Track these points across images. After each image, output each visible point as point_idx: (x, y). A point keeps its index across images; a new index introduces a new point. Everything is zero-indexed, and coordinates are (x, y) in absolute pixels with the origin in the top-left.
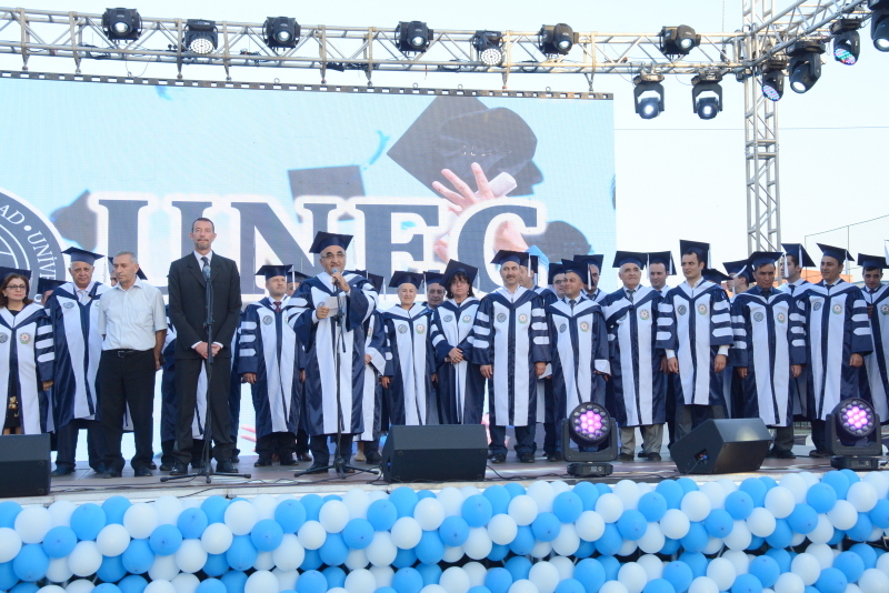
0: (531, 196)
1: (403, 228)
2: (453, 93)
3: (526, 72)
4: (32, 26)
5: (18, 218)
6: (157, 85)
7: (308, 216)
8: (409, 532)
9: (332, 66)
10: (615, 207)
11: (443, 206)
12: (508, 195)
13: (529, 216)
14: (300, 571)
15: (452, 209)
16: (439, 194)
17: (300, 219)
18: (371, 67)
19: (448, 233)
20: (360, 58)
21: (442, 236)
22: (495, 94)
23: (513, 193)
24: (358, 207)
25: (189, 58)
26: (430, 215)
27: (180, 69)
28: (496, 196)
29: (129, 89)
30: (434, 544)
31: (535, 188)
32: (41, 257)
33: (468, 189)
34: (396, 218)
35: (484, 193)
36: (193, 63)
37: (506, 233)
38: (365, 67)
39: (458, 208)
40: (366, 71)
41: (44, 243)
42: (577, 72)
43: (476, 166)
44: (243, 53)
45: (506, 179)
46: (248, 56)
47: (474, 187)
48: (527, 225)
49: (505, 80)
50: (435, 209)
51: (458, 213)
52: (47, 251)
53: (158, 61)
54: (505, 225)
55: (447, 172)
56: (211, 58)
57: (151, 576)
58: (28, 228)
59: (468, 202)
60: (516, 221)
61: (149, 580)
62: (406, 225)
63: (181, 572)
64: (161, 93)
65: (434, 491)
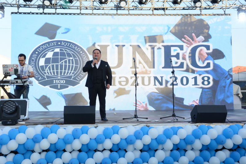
0: (208, 42)
1: (174, 51)
2: (187, 15)
3: (206, 9)
4: (82, 2)
5: (79, 50)
6: (112, 15)
7: (150, 48)
8: (206, 139)
9: (155, 9)
10: (231, 45)
11: (185, 45)
12: (202, 42)
13: (208, 47)
14: (171, 151)
15: (187, 46)
16: (184, 42)
17: (147, 49)
18: (166, 9)
19: (186, 52)
20: (163, 7)
21: (184, 53)
22: (198, 15)
23: (203, 41)
24: (162, 46)
25: (119, 8)
26: (181, 48)
27: (117, 11)
28: (199, 42)
29: (105, 16)
30: (214, 143)
31: (210, 40)
32: (84, 59)
33: (191, 41)
34: (172, 48)
35: (195, 42)
36: (120, 10)
37: (202, 52)
38: (163, 9)
39: (189, 46)
40: (164, 10)
41: (85, 56)
42: (221, 9)
43: (193, 34)
44: (133, 6)
45: (201, 38)
46: (134, 7)
47: (193, 40)
48: (207, 50)
49: (201, 12)
50: (182, 46)
51: (188, 47)
52: (86, 58)
53: (112, 9)
54: (201, 50)
55: (186, 36)
56: (125, 8)
57: (127, 150)
58: (81, 52)
59: (191, 44)
60: (204, 49)
61: (126, 152)
62: (175, 50)
63: (135, 149)
64: (113, 17)
65: (211, 126)
